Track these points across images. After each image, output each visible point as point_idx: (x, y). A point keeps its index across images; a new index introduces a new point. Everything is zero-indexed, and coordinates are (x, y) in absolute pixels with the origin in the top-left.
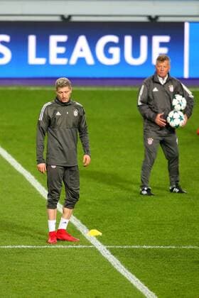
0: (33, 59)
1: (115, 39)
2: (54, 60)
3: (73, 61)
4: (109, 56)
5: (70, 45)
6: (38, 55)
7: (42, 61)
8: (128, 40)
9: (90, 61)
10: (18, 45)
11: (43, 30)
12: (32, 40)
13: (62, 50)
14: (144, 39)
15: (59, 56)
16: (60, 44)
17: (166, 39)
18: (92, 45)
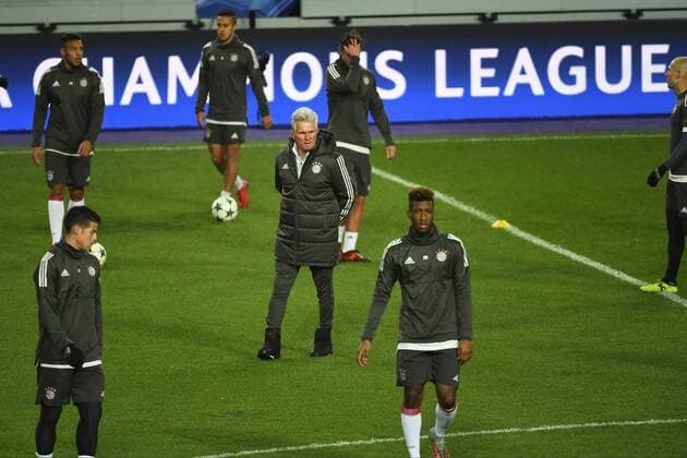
0: (442, 90)
1: (578, 51)
2: (477, 90)
3: (509, 90)
4: (570, 80)
5: (503, 66)
6: (450, 84)
7: (458, 92)
8: (600, 51)
9: (538, 90)
11: (459, 39)
12: (441, 56)
13: (490, 73)
14: (627, 51)
15: (486, 82)
16: (486, 63)
17: (663, 49)
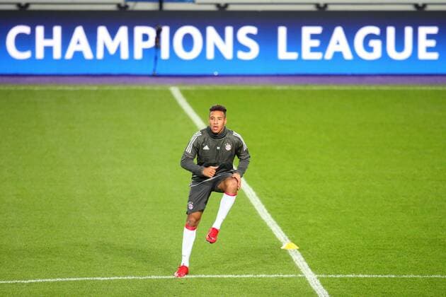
0: (283, 53)
1: (375, 30)
2: (307, 55)
3: (329, 55)
4: (370, 49)
5: (325, 38)
6: (289, 49)
7: (294, 56)
8: (391, 31)
9: (348, 55)
10: (266, 38)
11: (295, 21)
12: (282, 32)
13: (316, 43)
14: (408, 31)
15: (313, 49)
16: (313, 37)
17: (434, 30)
18: (350, 37)
